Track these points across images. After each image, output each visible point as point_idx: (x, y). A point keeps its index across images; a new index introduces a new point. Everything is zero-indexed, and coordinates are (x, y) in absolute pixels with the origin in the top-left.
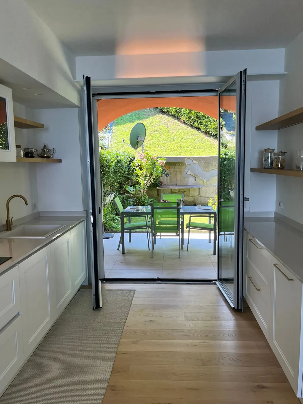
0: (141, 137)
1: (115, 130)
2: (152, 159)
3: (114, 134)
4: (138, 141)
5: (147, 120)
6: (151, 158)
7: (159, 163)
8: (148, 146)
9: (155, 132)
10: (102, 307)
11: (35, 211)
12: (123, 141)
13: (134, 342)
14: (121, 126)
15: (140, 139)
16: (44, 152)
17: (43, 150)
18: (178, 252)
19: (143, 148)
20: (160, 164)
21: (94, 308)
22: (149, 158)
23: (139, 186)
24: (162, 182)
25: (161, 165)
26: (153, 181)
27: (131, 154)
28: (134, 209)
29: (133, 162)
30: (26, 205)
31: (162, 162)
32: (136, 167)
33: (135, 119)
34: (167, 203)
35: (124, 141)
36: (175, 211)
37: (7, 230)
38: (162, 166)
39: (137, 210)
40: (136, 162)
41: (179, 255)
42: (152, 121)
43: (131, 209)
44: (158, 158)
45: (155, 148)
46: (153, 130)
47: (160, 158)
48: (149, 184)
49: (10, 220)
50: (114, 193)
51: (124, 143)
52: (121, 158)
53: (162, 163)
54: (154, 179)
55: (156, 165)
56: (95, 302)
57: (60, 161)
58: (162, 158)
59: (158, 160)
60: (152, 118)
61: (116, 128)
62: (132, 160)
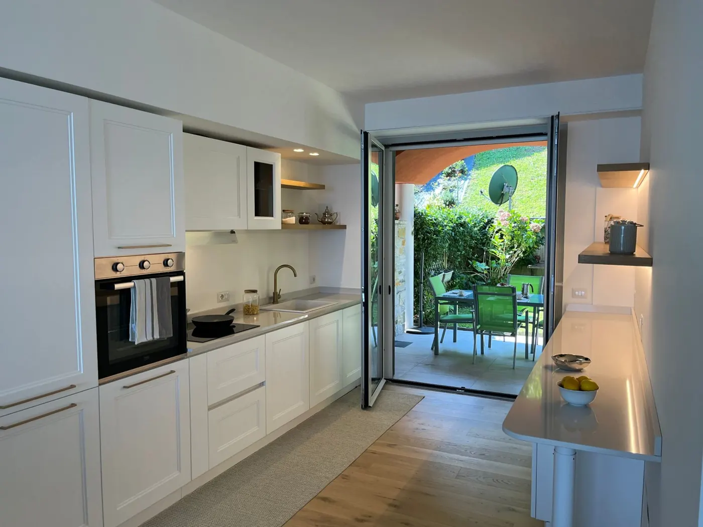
0: (507, 187)
1: (475, 175)
2: (521, 221)
3: (472, 182)
4: (502, 192)
5: (530, 157)
6: (520, 219)
7: (531, 227)
8: (524, 199)
9: (540, 178)
10: (371, 406)
11: (314, 286)
12: (480, 193)
13: (390, 446)
14: (486, 168)
15: (506, 190)
16: (326, 216)
17: (324, 214)
18: (512, 361)
19: (510, 203)
20: (533, 230)
21: (362, 406)
22: (517, 218)
23: (496, 262)
24: (540, 258)
25: (535, 230)
26: (522, 256)
27: (491, 212)
28: (456, 294)
29: (492, 224)
30: (295, 276)
31: (536, 226)
32: (494, 233)
33: (510, 157)
34: (505, 287)
35: (482, 192)
36: (510, 299)
37: (274, 303)
38: (536, 233)
39: (460, 296)
40: (496, 225)
41: (512, 364)
42: (537, 159)
43: (453, 293)
44: (531, 219)
45: (534, 204)
46: (536, 174)
47: (534, 220)
48: (515, 259)
49: (277, 293)
50: (453, 271)
51: (482, 196)
52: (466, 219)
53: (535, 228)
54: (524, 253)
55: (526, 231)
56: (363, 399)
57: (344, 227)
58: (538, 220)
59: (531, 222)
60: (538, 154)
61: (477, 172)
62: (490, 222)
